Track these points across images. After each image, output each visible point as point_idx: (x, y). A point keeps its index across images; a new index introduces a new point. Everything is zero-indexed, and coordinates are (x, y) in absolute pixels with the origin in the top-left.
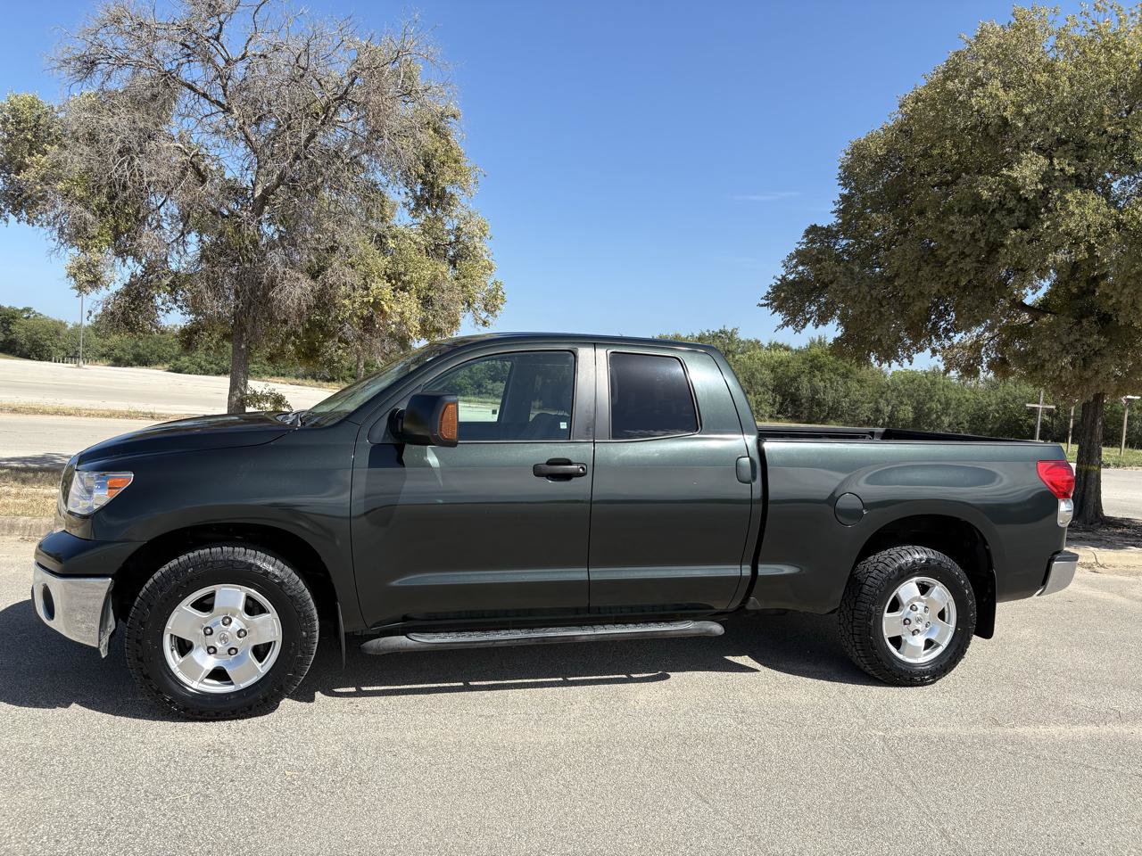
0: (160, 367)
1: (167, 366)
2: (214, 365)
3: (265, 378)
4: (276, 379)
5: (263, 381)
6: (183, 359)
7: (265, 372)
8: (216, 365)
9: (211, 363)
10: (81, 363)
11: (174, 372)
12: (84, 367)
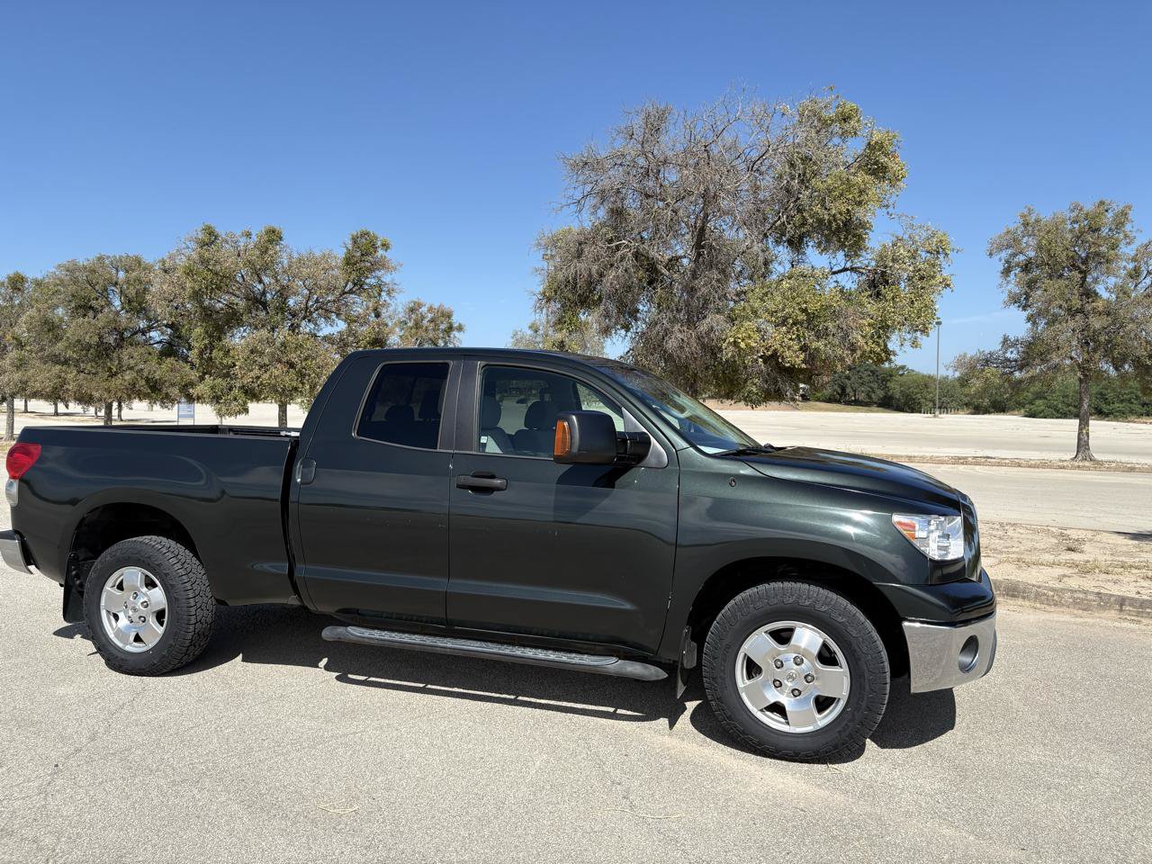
0: (1016, 412)
1: (1022, 411)
2: (1072, 408)
3: (1132, 418)
4: (1144, 419)
5: (1128, 422)
6: (1039, 402)
7: (1132, 412)
8: (1075, 407)
9: (1069, 405)
10: (937, 413)
11: (1030, 417)
12: (940, 416)
